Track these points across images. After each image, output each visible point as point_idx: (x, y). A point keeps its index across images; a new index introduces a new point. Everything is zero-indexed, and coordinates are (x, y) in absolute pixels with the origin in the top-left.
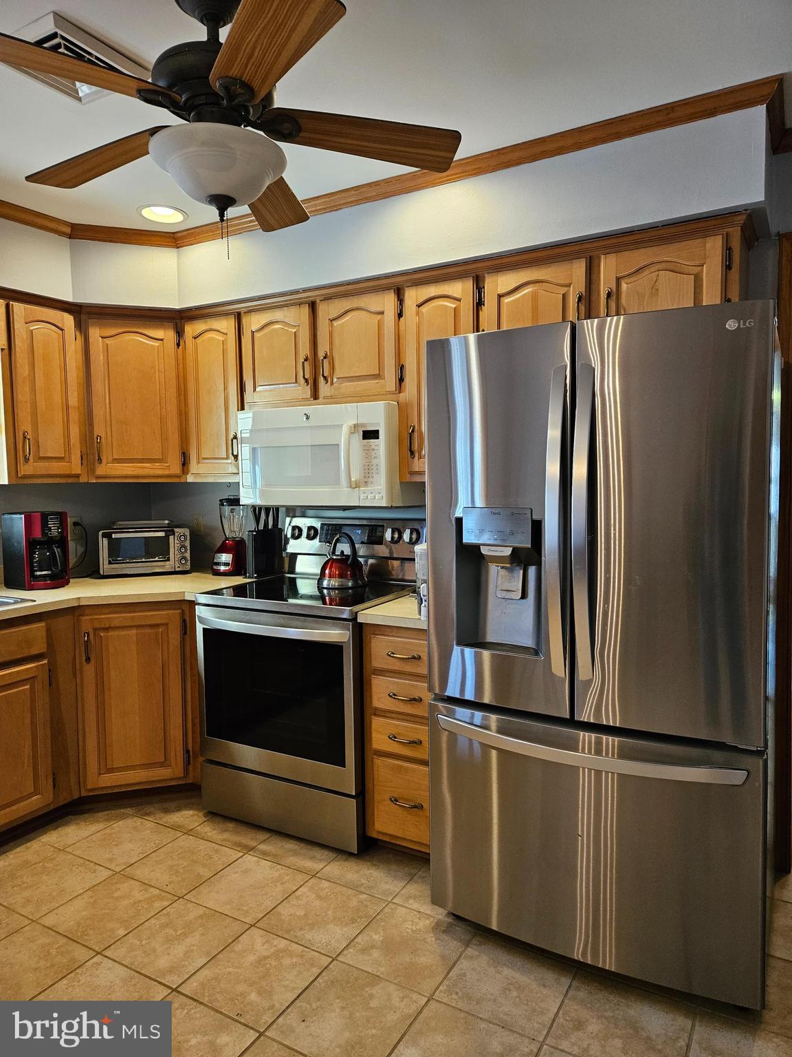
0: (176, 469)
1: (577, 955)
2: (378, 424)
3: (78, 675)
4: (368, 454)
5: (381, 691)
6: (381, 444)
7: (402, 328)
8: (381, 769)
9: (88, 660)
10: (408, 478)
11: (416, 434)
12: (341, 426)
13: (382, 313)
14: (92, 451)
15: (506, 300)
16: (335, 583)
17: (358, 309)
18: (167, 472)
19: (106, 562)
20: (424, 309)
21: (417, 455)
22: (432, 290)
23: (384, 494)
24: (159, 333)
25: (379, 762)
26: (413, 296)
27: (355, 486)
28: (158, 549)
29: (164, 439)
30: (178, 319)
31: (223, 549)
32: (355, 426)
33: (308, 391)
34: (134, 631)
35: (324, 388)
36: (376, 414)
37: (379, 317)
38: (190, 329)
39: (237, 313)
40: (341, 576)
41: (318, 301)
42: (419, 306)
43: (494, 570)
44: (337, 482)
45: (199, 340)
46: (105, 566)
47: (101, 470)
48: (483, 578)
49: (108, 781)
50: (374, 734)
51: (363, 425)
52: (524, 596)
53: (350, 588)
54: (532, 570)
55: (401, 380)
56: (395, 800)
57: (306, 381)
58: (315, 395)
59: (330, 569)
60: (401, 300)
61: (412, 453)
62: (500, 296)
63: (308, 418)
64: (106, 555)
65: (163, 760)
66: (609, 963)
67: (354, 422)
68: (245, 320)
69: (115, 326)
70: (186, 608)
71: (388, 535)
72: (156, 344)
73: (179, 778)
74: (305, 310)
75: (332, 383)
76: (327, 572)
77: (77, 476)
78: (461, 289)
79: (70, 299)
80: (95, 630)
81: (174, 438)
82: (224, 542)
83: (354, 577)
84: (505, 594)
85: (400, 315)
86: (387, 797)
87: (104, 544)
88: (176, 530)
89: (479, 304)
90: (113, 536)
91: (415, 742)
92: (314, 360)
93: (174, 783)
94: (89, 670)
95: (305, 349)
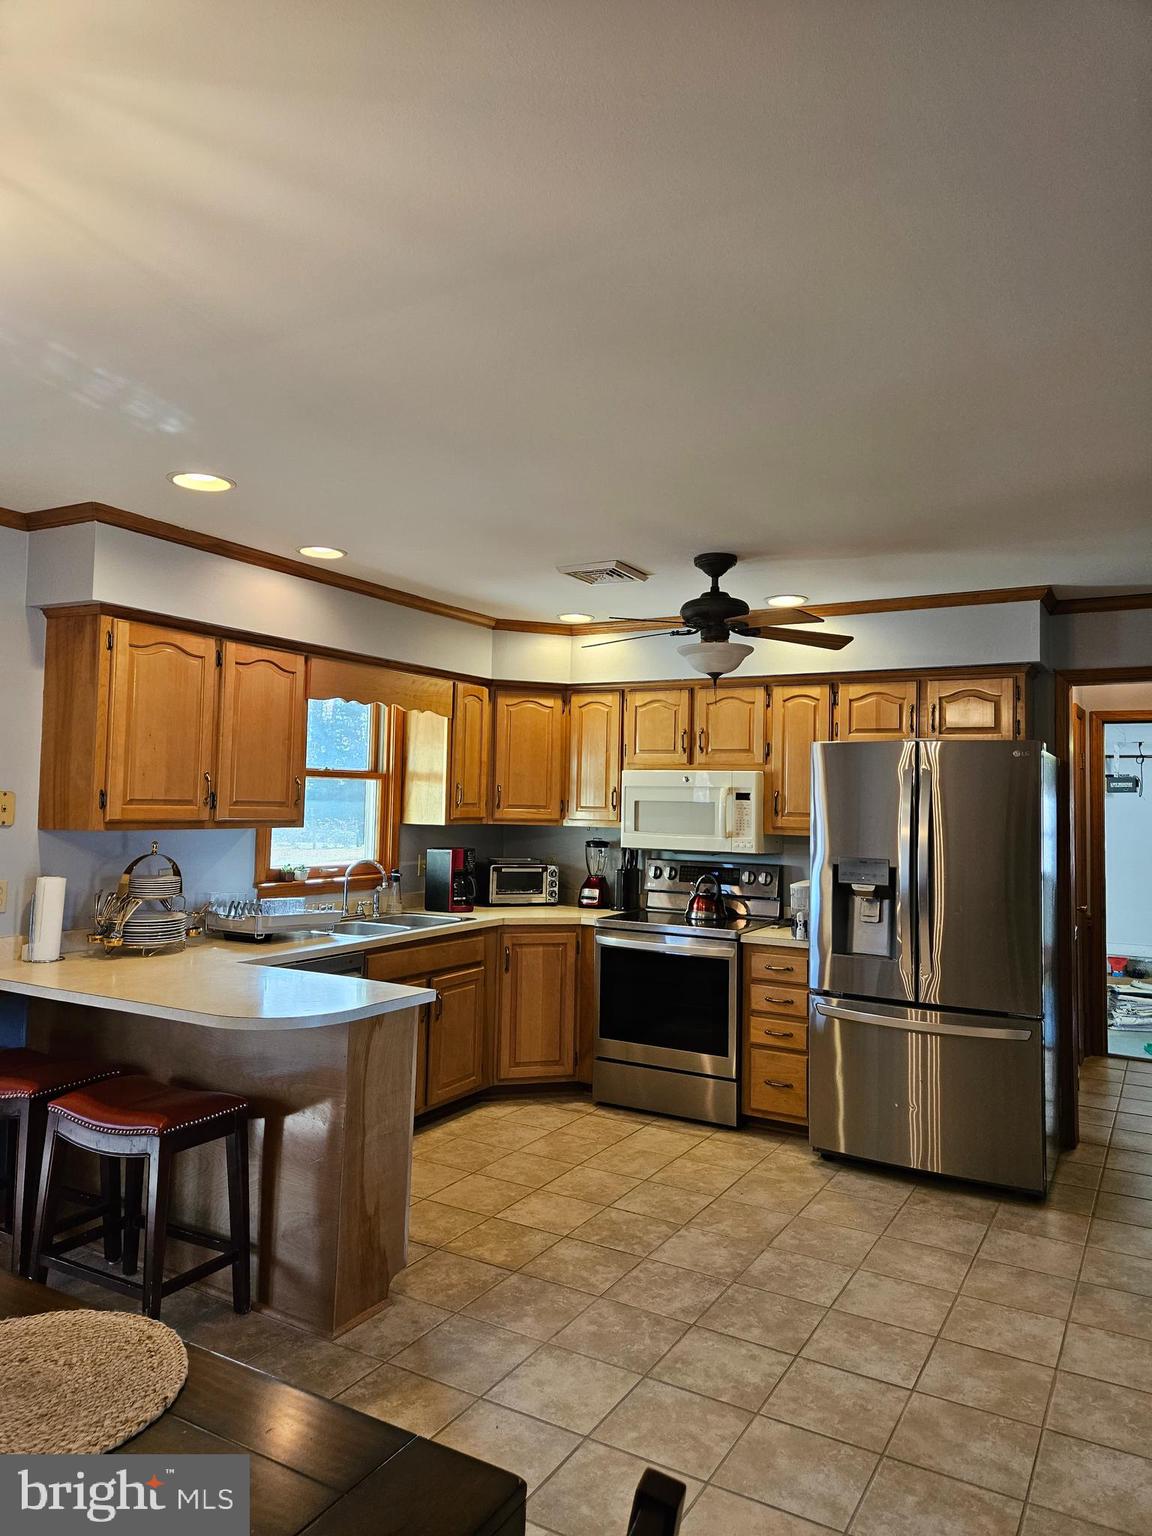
0: (556, 816)
1: (915, 1164)
2: (750, 789)
3: (498, 981)
4: (740, 811)
5: (759, 996)
6: (752, 805)
7: (769, 715)
8: (758, 1058)
9: (507, 970)
10: (771, 832)
11: (779, 797)
12: (719, 788)
13: (754, 703)
14: (494, 799)
15: (855, 704)
16: (701, 915)
17: (732, 698)
18: (549, 817)
19: (494, 892)
20: (789, 704)
21: (780, 814)
22: (797, 691)
23: (754, 843)
24: (549, 702)
25: (755, 1052)
26: (779, 693)
27: (728, 836)
28: (533, 883)
29: (549, 789)
30: (565, 692)
31: (589, 884)
32: (730, 789)
33: (684, 758)
34: (541, 949)
35: (699, 757)
36: (749, 781)
37: (750, 706)
38: (577, 700)
39: (622, 691)
40: (707, 910)
41: (696, 688)
42: (784, 701)
43: (858, 900)
44: (712, 832)
45: (584, 710)
46: (493, 897)
47: (497, 815)
48: (850, 905)
49: (517, 1073)
50: (752, 1030)
51: (735, 789)
52: (880, 921)
53: (714, 920)
54: (886, 903)
55: (767, 755)
56: (768, 1083)
57: (684, 750)
58: (691, 760)
59: (698, 903)
60: (769, 695)
61: (776, 813)
62: (851, 701)
63: (687, 780)
64: (495, 886)
65: (557, 1059)
66: (936, 1167)
67: (728, 786)
68: (629, 697)
69: (517, 697)
70: (579, 931)
71: (745, 877)
72: (547, 711)
73: (570, 1076)
74: (685, 695)
75: (707, 753)
76: (695, 906)
77: (481, 819)
78: (819, 692)
79: (489, 676)
80: (513, 945)
81: (556, 789)
82: (589, 878)
83: (717, 911)
84: (867, 919)
85: (768, 706)
86: (762, 1080)
87: (493, 877)
88: (549, 867)
89: (834, 703)
90: (503, 870)
91: (788, 1035)
92: (690, 733)
93: (563, 1080)
94: (507, 978)
95: (683, 725)
